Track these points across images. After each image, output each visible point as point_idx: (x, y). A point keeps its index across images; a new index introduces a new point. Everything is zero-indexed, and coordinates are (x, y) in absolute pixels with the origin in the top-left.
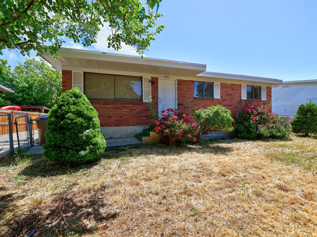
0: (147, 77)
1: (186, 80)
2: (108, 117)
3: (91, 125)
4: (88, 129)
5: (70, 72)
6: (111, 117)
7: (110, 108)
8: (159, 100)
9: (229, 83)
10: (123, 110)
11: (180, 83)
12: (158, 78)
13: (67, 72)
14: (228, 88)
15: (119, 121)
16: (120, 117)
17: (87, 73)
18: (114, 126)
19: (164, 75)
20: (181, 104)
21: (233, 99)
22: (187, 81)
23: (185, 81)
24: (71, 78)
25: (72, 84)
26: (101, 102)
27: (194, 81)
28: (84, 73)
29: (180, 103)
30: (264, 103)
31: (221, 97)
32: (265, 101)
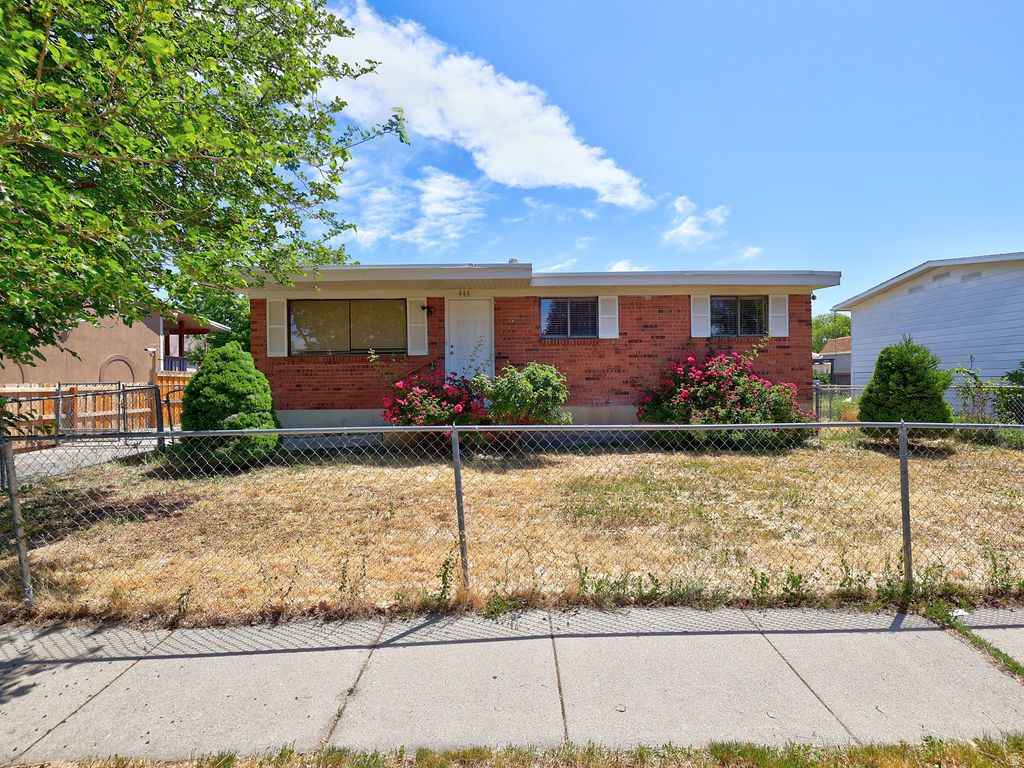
0: (417, 298)
1: (517, 298)
2: (335, 389)
3: (243, 406)
4: (237, 412)
5: (263, 302)
6: (340, 389)
7: (338, 371)
8: (447, 350)
9: (647, 294)
10: (366, 374)
11: (501, 305)
12: (443, 298)
13: (258, 303)
14: (645, 308)
15: (356, 397)
16: (359, 389)
17: (294, 300)
18: (346, 408)
19: (458, 291)
20: (503, 357)
21: (662, 337)
22: (522, 298)
23: (512, 300)
24: (265, 315)
25: (266, 326)
26: (321, 359)
27: (540, 298)
28: (289, 301)
29: (500, 353)
30: (782, 343)
31: (620, 334)
32: (784, 339)
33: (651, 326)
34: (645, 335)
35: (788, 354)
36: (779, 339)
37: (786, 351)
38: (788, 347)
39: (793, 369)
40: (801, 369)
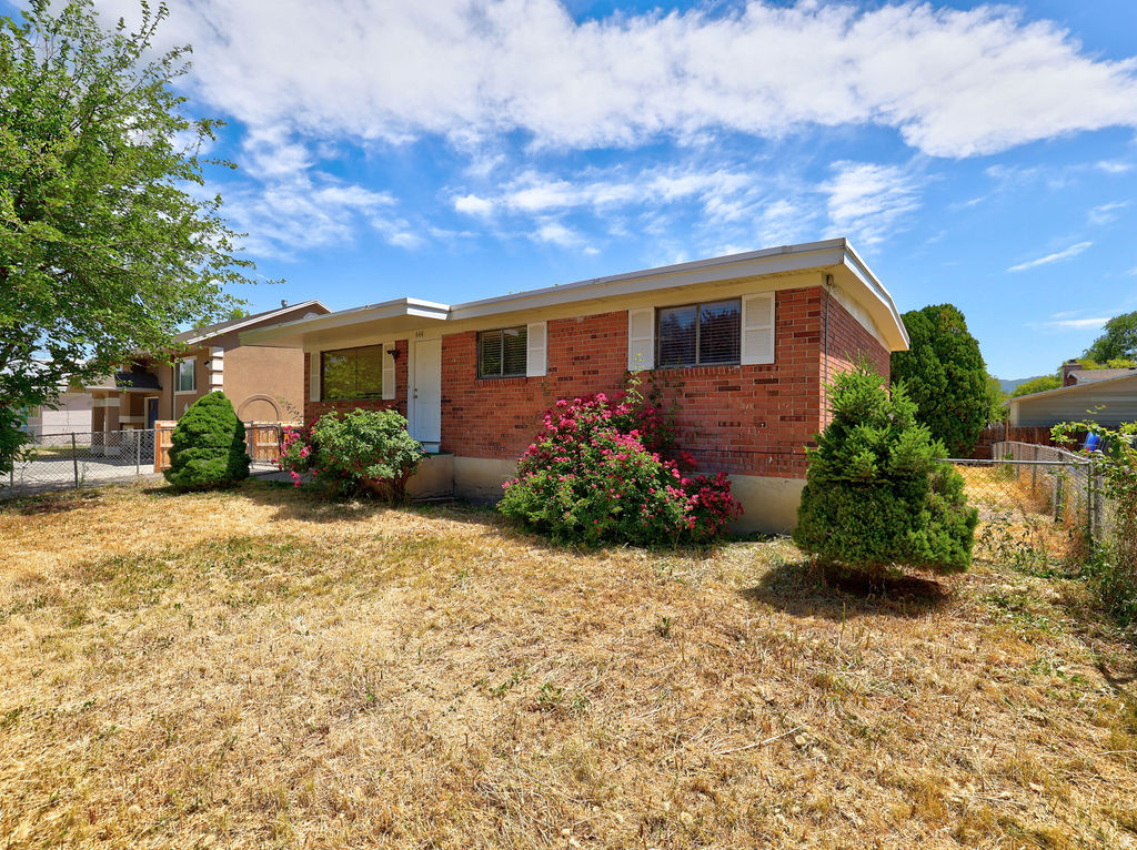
0: (389, 342)
1: (459, 334)
8: (410, 394)
9: (579, 314)
11: (447, 343)
12: (407, 340)
14: (576, 333)
17: (325, 352)
19: (415, 332)
20: (447, 401)
22: (463, 334)
23: (455, 336)
24: (310, 366)
27: (477, 332)
28: (322, 353)
29: (445, 396)
30: (766, 375)
31: (549, 370)
32: (769, 367)
33: (582, 358)
34: (576, 371)
35: (775, 393)
36: (760, 368)
37: (770, 387)
38: (776, 381)
39: (783, 419)
40: (798, 419)
